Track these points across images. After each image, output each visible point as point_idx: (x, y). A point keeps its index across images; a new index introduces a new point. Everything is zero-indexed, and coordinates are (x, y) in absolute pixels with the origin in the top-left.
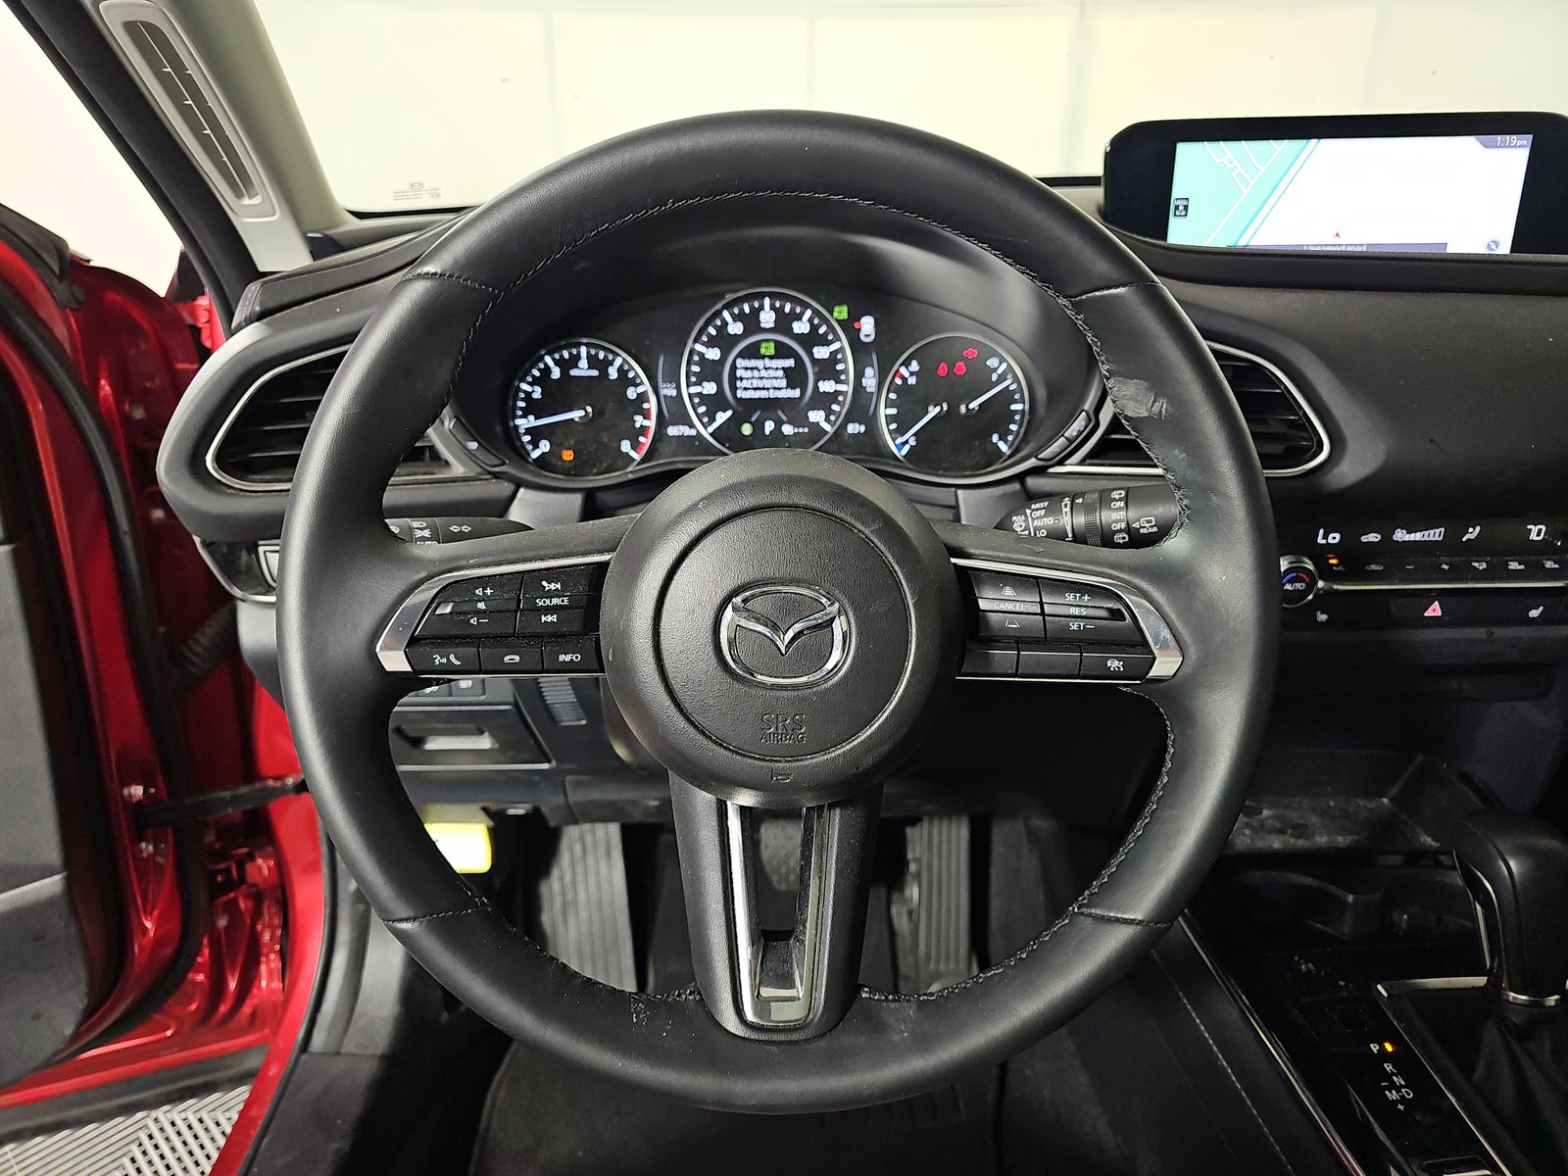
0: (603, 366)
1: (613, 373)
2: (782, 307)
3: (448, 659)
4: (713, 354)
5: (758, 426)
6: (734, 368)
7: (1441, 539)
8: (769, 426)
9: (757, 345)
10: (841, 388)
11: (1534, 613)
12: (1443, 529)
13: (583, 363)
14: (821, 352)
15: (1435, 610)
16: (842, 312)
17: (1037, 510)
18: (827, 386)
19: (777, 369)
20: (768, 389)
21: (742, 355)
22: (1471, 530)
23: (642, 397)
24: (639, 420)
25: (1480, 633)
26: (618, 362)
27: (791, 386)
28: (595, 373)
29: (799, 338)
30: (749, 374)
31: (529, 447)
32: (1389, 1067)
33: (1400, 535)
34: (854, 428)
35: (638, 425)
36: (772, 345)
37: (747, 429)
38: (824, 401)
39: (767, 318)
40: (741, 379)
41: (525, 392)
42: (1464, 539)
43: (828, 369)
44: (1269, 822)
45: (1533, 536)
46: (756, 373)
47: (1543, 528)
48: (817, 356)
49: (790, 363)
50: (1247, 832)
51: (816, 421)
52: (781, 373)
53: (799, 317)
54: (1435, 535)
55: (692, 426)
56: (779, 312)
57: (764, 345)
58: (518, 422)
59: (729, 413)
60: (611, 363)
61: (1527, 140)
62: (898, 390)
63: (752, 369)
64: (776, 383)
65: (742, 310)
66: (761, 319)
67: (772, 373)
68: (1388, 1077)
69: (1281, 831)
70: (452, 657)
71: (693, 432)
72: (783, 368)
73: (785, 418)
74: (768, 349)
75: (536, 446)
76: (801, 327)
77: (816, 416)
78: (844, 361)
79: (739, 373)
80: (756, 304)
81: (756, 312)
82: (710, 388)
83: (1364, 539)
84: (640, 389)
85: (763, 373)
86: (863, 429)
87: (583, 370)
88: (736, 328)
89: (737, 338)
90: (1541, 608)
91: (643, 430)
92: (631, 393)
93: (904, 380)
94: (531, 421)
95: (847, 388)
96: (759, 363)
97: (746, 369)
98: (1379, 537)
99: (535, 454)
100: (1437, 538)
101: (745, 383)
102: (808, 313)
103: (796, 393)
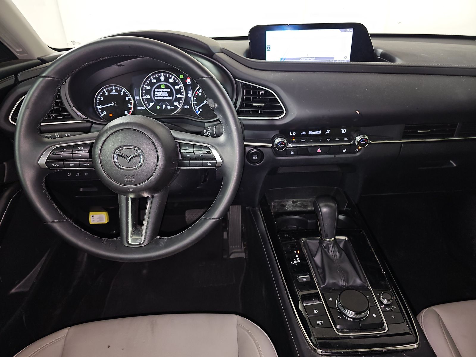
0: (119, 91)
1: (122, 93)
2: (166, 75)
3: (56, 165)
4: (149, 88)
5: (161, 106)
6: (154, 91)
7: (320, 133)
8: (164, 107)
9: (160, 85)
10: (182, 96)
11: (344, 151)
12: (321, 131)
13: (114, 91)
14: (177, 87)
15: (319, 151)
16: (182, 77)
17: (209, 128)
18: (179, 96)
19: (166, 91)
20: (163, 97)
21: (157, 88)
22: (327, 131)
23: (130, 100)
24: (129, 106)
25: (332, 156)
26: (123, 90)
27: (169, 96)
28: (117, 93)
29: (171, 83)
30: (158, 93)
31: (101, 113)
32: (297, 256)
33: (310, 133)
34: (186, 107)
35: (129, 107)
36: (164, 85)
37: (158, 107)
38: (178, 100)
39: (162, 78)
40: (156, 94)
41: (99, 98)
42: (326, 133)
43: (179, 91)
44: (298, 205)
45: (343, 132)
46: (160, 93)
47: (345, 130)
48: (176, 88)
49: (169, 90)
50: (292, 207)
51: (176, 105)
52: (167, 93)
53: (171, 78)
54: (319, 132)
55: (144, 107)
56: (165, 77)
57: (162, 85)
58: (97, 106)
59: (153, 103)
60: (121, 91)
61: (352, 30)
62: (197, 97)
63: (159, 92)
64: (165, 95)
65: (156, 76)
66: (161, 78)
67: (164, 93)
68: (296, 258)
69: (300, 207)
70: (57, 164)
71: (144, 108)
72: (167, 91)
73: (168, 105)
74: (163, 86)
75: (103, 113)
76: (171, 81)
77: (176, 104)
78: (182, 89)
79: (156, 93)
80: (159, 75)
81: (159, 77)
82: (148, 97)
83: (301, 134)
84: (129, 98)
85: (162, 93)
86: (188, 107)
87: (114, 93)
88: (154, 81)
89: (155, 84)
90: (346, 150)
91: (131, 108)
92: (127, 98)
93: (198, 94)
94: (101, 107)
95: (184, 96)
96: (161, 90)
97: (157, 92)
98: (305, 133)
99: (102, 115)
100: (319, 133)
101: (157, 95)
102: (173, 77)
103: (171, 98)
